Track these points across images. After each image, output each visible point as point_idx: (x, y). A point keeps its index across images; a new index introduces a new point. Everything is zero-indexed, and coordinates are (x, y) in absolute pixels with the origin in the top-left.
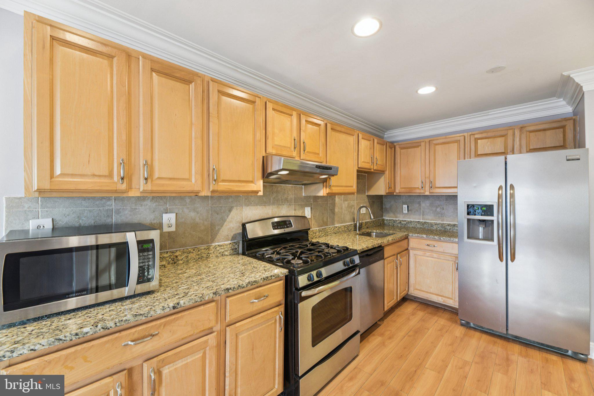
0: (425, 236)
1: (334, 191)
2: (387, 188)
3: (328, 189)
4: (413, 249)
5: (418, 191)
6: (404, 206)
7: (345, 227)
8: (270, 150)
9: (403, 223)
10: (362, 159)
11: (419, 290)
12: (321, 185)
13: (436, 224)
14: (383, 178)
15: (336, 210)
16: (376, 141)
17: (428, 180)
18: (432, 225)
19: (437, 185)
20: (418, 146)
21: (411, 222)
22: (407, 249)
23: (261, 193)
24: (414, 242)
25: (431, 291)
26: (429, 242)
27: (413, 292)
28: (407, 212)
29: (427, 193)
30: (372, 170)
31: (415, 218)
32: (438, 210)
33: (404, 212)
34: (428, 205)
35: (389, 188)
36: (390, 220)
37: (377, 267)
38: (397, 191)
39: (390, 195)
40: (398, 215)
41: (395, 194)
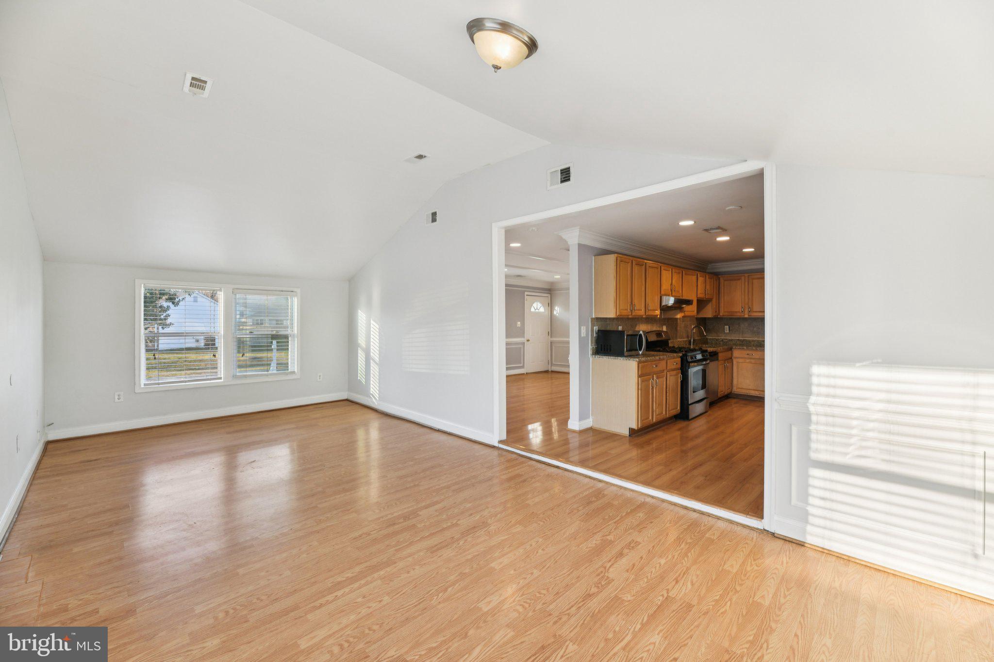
0: (745, 348)
1: (686, 315)
2: (714, 312)
3: (683, 313)
4: (736, 358)
5: (738, 314)
6: (726, 327)
7: (683, 341)
8: (663, 293)
9: (724, 341)
10: (699, 292)
11: (741, 388)
12: (678, 311)
13: (753, 341)
14: (710, 304)
15: (678, 329)
16: (707, 276)
17: (747, 306)
18: (749, 341)
19: (754, 310)
20: (739, 279)
21: (732, 340)
22: (731, 358)
23: (659, 316)
24: (736, 353)
25: (750, 387)
26: (748, 352)
27: (735, 390)
28: (728, 331)
29: (746, 316)
30: (705, 299)
31: (735, 337)
32: (755, 329)
33: (726, 332)
34: (747, 325)
35: (716, 312)
36: (713, 339)
37: (712, 366)
38: (721, 314)
39: (717, 319)
40: (721, 335)
41: (719, 317)
